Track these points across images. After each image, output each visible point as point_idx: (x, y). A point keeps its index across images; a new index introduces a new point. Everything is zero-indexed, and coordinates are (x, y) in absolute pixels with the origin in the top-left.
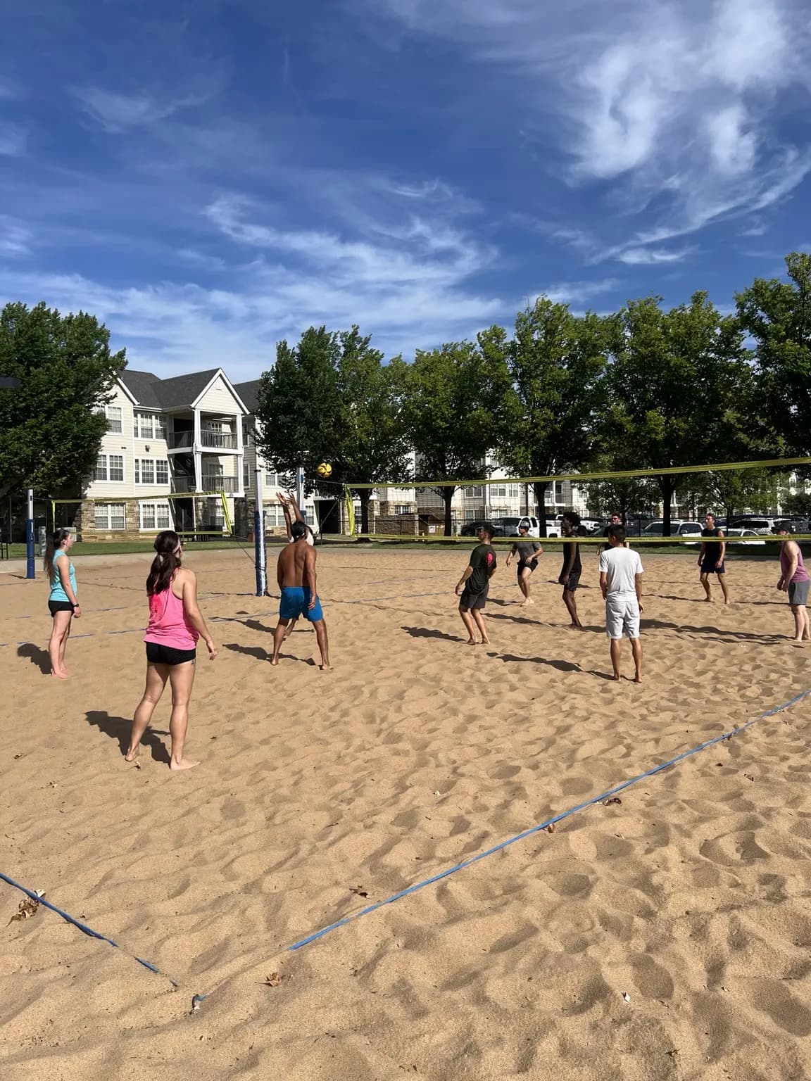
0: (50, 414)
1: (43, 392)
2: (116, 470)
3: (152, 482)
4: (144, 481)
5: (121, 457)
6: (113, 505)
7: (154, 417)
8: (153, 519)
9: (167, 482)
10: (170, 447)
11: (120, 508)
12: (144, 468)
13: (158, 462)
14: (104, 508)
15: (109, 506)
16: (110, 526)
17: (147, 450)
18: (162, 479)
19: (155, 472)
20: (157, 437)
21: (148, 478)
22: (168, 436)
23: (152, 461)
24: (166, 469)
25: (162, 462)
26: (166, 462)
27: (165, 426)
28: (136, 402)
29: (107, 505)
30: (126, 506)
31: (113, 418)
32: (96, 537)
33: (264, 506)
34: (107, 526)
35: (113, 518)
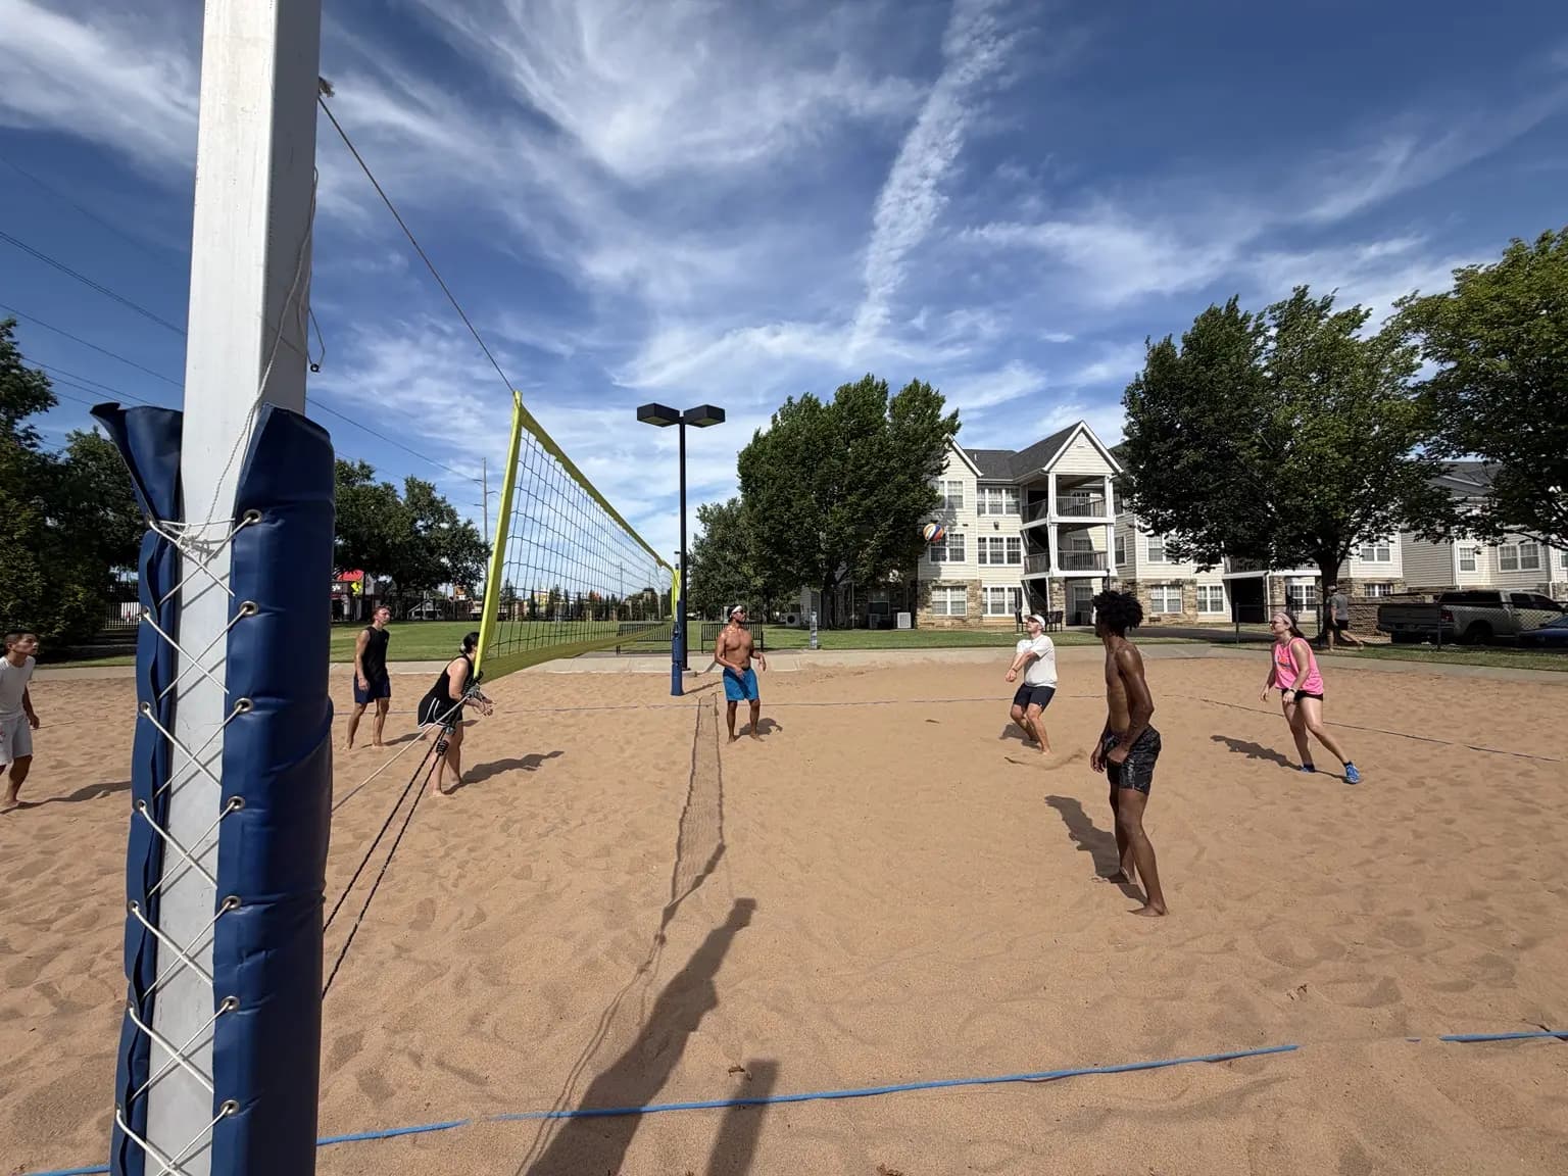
0: (871, 488)
1: (863, 466)
2: (957, 550)
3: (1002, 562)
4: (992, 562)
5: (962, 535)
6: (952, 588)
7: (1004, 491)
8: (1003, 605)
9: (1019, 561)
10: (1024, 522)
11: (961, 592)
12: (991, 548)
13: (1009, 540)
14: (942, 593)
15: (949, 590)
16: (949, 613)
17: (996, 527)
18: (1014, 558)
19: (1005, 551)
20: (1008, 512)
21: (997, 558)
22: (1021, 511)
23: (1001, 540)
24: (1018, 547)
25: (1013, 540)
26: (1018, 540)
27: (1018, 499)
28: (980, 474)
29: (945, 588)
30: (968, 589)
31: (953, 493)
32: (933, 624)
33: (1147, 587)
34: (945, 611)
35: (952, 602)
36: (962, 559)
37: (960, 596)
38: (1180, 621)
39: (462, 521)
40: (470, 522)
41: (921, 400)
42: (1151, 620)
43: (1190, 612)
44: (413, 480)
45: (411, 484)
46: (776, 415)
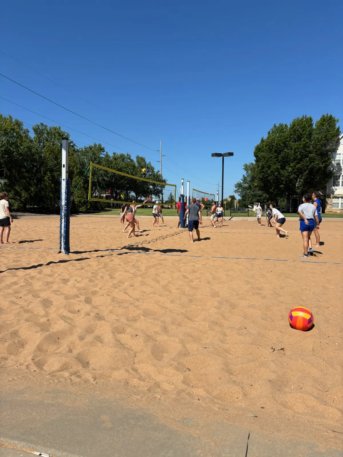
15: (340, 199)
16: (340, 207)
29: (338, 198)
32: (332, 212)
34: (338, 207)
35: (341, 203)
39: (156, 171)
44: (138, 156)
45: (138, 158)
46: (270, 132)
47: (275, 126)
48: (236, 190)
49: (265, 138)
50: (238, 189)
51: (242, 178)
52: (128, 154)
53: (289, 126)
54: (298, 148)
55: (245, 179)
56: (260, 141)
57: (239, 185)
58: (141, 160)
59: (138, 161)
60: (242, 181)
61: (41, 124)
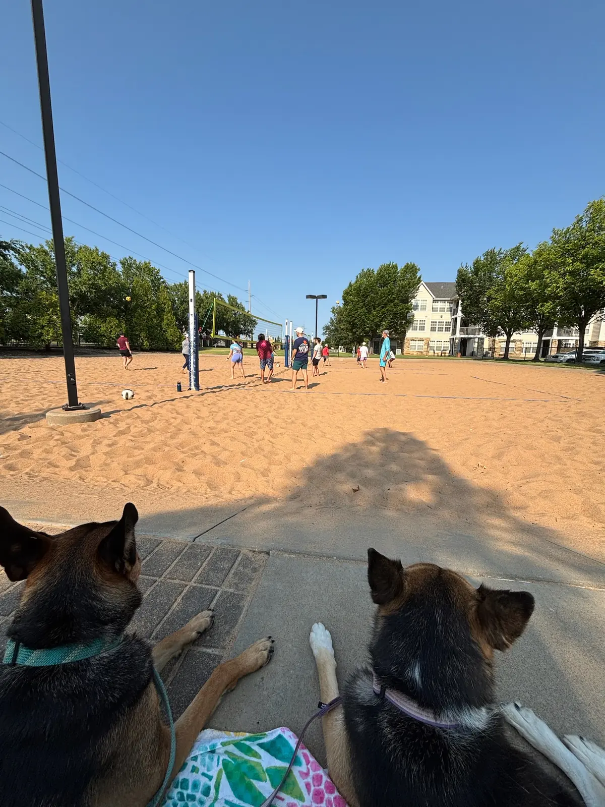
2: (422, 326)
3: (443, 331)
4: (438, 331)
5: (424, 321)
6: (418, 341)
7: (446, 302)
8: (441, 347)
9: (450, 331)
10: (452, 316)
12: (439, 325)
13: (446, 322)
14: (414, 342)
17: (441, 317)
18: (448, 329)
19: (444, 327)
20: (446, 311)
21: (440, 330)
22: (453, 310)
23: (443, 322)
24: (450, 325)
25: (448, 322)
27: (452, 305)
28: (434, 297)
29: (416, 341)
30: (424, 341)
31: (423, 305)
32: (411, 353)
33: (499, 342)
34: (415, 349)
35: (418, 346)
36: (424, 330)
37: (422, 343)
38: (513, 356)
39: (246, 311)
40: (249, 311)
41: (411, 269)
42: (499, 355)
43: (517, 353)
44: (230, 296)
46: (358, 276)
47: (363, 270)
48: (324, 333)
49: (353, 282)
50: (326, 332)
51: (329, 320)
52: (219, 294)
53: (375, 273)
54: (384, 294)
55: (332, 322)
56: (348, 285)
57: (327, 328)
58: (233, 300)
59: (229, 300)
60: (329, 324)
61: (130, 257)
